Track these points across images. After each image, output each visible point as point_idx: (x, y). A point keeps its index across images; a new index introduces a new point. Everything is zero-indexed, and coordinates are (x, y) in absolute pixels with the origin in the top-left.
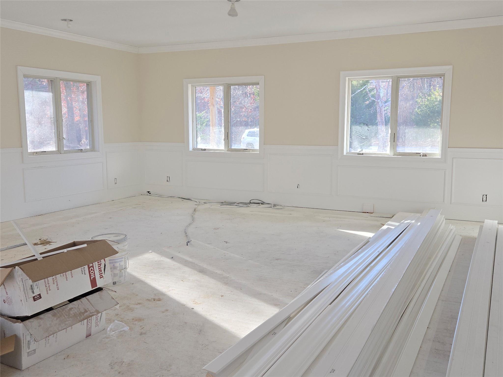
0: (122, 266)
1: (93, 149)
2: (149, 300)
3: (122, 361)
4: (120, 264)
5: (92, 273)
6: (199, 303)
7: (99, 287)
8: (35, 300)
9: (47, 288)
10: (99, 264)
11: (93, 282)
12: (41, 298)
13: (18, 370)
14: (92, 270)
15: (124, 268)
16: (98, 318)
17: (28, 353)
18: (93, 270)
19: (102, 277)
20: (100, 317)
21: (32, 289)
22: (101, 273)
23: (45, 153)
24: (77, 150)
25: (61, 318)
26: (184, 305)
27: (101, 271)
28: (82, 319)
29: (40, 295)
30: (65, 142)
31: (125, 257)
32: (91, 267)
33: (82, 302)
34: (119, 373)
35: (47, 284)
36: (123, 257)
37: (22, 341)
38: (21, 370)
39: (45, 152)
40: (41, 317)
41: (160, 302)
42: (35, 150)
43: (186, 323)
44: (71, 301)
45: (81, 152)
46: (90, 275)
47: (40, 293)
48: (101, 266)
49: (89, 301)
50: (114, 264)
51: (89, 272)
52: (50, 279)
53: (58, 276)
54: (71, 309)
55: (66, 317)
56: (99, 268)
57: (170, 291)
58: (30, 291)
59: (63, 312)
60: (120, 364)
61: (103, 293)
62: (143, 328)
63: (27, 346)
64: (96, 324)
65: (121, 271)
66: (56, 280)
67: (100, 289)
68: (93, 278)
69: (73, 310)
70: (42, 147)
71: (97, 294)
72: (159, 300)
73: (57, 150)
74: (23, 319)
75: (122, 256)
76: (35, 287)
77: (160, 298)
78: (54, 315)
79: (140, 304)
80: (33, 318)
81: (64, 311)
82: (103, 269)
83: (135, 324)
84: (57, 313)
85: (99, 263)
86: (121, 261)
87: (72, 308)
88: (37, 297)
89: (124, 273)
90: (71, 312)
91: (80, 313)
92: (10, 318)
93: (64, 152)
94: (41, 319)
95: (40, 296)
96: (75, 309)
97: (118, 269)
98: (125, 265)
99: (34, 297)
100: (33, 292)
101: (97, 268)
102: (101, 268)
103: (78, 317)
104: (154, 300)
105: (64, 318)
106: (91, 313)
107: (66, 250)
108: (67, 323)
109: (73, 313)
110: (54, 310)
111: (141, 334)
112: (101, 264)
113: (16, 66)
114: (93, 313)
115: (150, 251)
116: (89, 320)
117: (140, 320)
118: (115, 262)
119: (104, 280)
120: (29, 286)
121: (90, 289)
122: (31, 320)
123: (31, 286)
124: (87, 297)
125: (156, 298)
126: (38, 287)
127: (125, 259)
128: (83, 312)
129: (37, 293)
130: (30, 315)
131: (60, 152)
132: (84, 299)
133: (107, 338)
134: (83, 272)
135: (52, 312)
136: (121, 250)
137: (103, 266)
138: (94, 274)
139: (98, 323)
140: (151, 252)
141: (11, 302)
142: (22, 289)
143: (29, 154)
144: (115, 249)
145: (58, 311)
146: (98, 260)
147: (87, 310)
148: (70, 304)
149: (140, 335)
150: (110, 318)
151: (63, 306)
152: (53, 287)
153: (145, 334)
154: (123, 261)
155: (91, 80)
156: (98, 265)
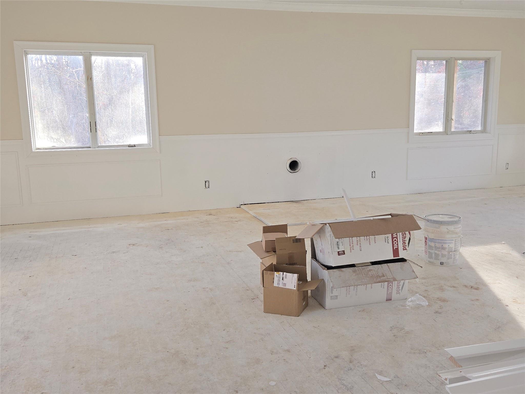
0: (452, 248)
1: (484, 130)
2: (467, 286)
3: (403, 328)
4: (449, 246)
5: (395, 243)
6: (519, 302)
7: (403, 258)
8: (339, 254)
9: (351, 247)
10: (404, 237)
11: (396, 252)
12: (344, 254)
13: (323, 308)
14: (395, 240)
15: (453, 251)
16: (400, 286)
17: (331, 296)
18: (397, 241)
19: (405, 250)
20: (402, 286)
21: (338, 244)
22: (405, 245)
23: (432, 134)
24: (466, 131)
25: (359, 275)
26: (500, 299)
27: (405, 244)
28: (378, 281)
29: (344, 251)
30: (453, 122)
31: (455, 240)
32: (395, 237)
33: (382, 267)
34: (394, 336)
35: (351, 243)
36: (454, 239)
37: (327, 286)
38: (325, 309)
39: (432, 132)
40: (343, 270)
41: (476, 291)
42: (422, 130)
43: (488, 316)
44: (374, 263)
45: (469, 133)
46: (393, 245)
47: (344, 250)
48: (405, 238)
49: (389, 268)
50: (443, 244)
51: (393, 242)
52: (355, 239)
53: (362, 238)
54: (370, 270)
55: (364, 276)
56: (403, 240)
57: (495, 283)
58: (336, 246)
59: (362, 271)
60: (400, 330)
61: (405, 264)
62: (442, 308)
63: (330, 291)
64: (398, 292)
65: (449, 253)
66: (360, 242)
67: (403, 260)
68: (396, 248)
69: (372, 271)
70: (429, 128)
71: (399, 263)
72: (477, 289)
73: (444, 131)
74: (329, 268)
75: (452, 238)
76: (341, 244)
77: (478, 288)
78: (354, 272)
79: (454, 287)
80: (337, 269)
81: (364, 270)
82: (407, 242)
83: (437, 303)
84: (357, 270)
85: (404, 235)
86: (451, 243)
87: (372, 270)
88: (341, 253)
89: (453, 255)
90: (370, 273)
91: (377, 276)
92: (321, 265)
93: (450, 133)
94: (342, 271)
95: (344, 253)
96: (374, 271)
97: (447, 250)
98: (455, 248)
99: (338, 252)
100: (338, 248)
101: (401, 240)
102: (405, 241)
103: (375, 279)
104: (472, 288)
105: (362, 276)
106: (388, 278)
107: (373, 218)
108: (363, 280)
109: (372, 274)
110: (355, 267)
111: (436, 312)
112: (406, 237)
113: (411, 50)
114: (389, 279)
115: (503, 242)
116: (390, 286)
117: (444, 301)
118: (444, 242)
119: (407, 252)
120: (336, 242)
121: (392, 258)
122: (335, 270)
123: (337, 242)
124: (388, 264)
125: (475, 286)
126: (343, 244)
127: (455, 242)
128: (380, 276)
129: (341, 249)
130: (333, 266)
131: (446, 133)
132: (385, 265)
133: (402, 306)
134: (386, 240)
135: (353, 268)
136: (451, 232)
137: (407, 239)
138: (398, 244)
139: (400, 291)
140: (504, 244)
141: (324, 252)
142: (330, 243)
143: (414, 135)
144: (419, 225)
145: (359, 269)
146: (403, 232)
147: (385, 275)
148: (371, 266)
149: (434, 313)
150: (418, 292)
151: (365, 267)
152: (357, 248)
153: (440, 313)
154: (453, 243)
155: (490, 57)
156: (402, 237)
